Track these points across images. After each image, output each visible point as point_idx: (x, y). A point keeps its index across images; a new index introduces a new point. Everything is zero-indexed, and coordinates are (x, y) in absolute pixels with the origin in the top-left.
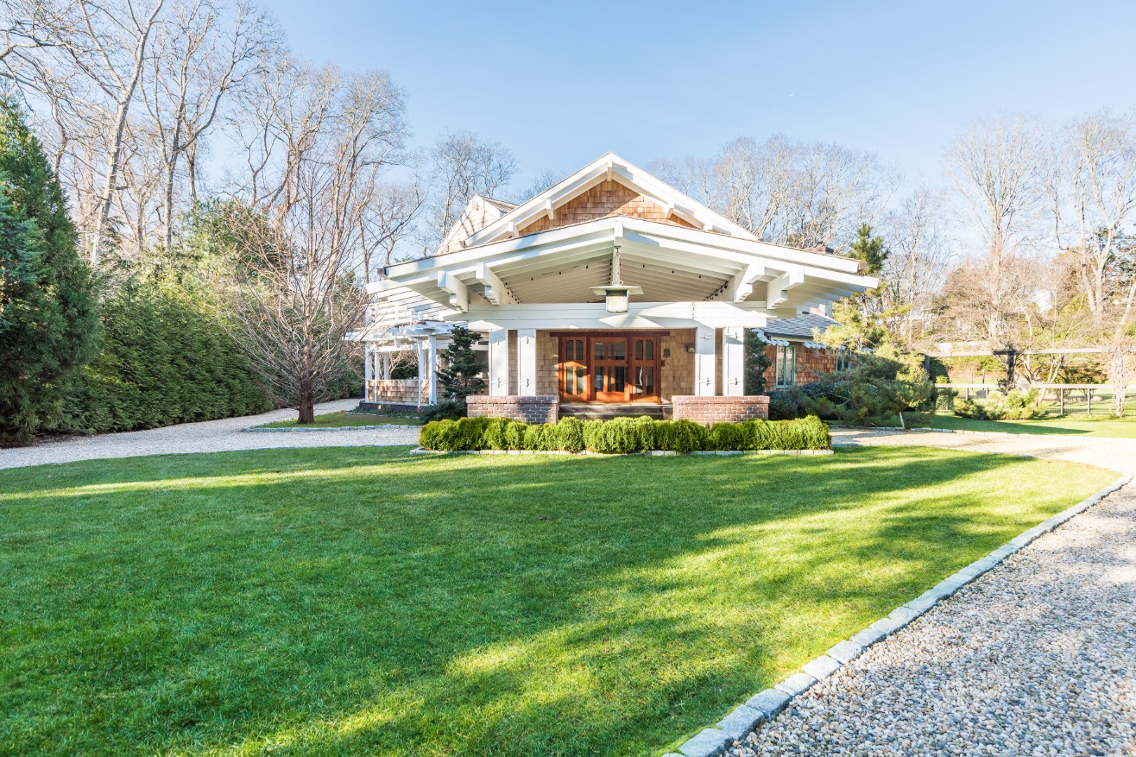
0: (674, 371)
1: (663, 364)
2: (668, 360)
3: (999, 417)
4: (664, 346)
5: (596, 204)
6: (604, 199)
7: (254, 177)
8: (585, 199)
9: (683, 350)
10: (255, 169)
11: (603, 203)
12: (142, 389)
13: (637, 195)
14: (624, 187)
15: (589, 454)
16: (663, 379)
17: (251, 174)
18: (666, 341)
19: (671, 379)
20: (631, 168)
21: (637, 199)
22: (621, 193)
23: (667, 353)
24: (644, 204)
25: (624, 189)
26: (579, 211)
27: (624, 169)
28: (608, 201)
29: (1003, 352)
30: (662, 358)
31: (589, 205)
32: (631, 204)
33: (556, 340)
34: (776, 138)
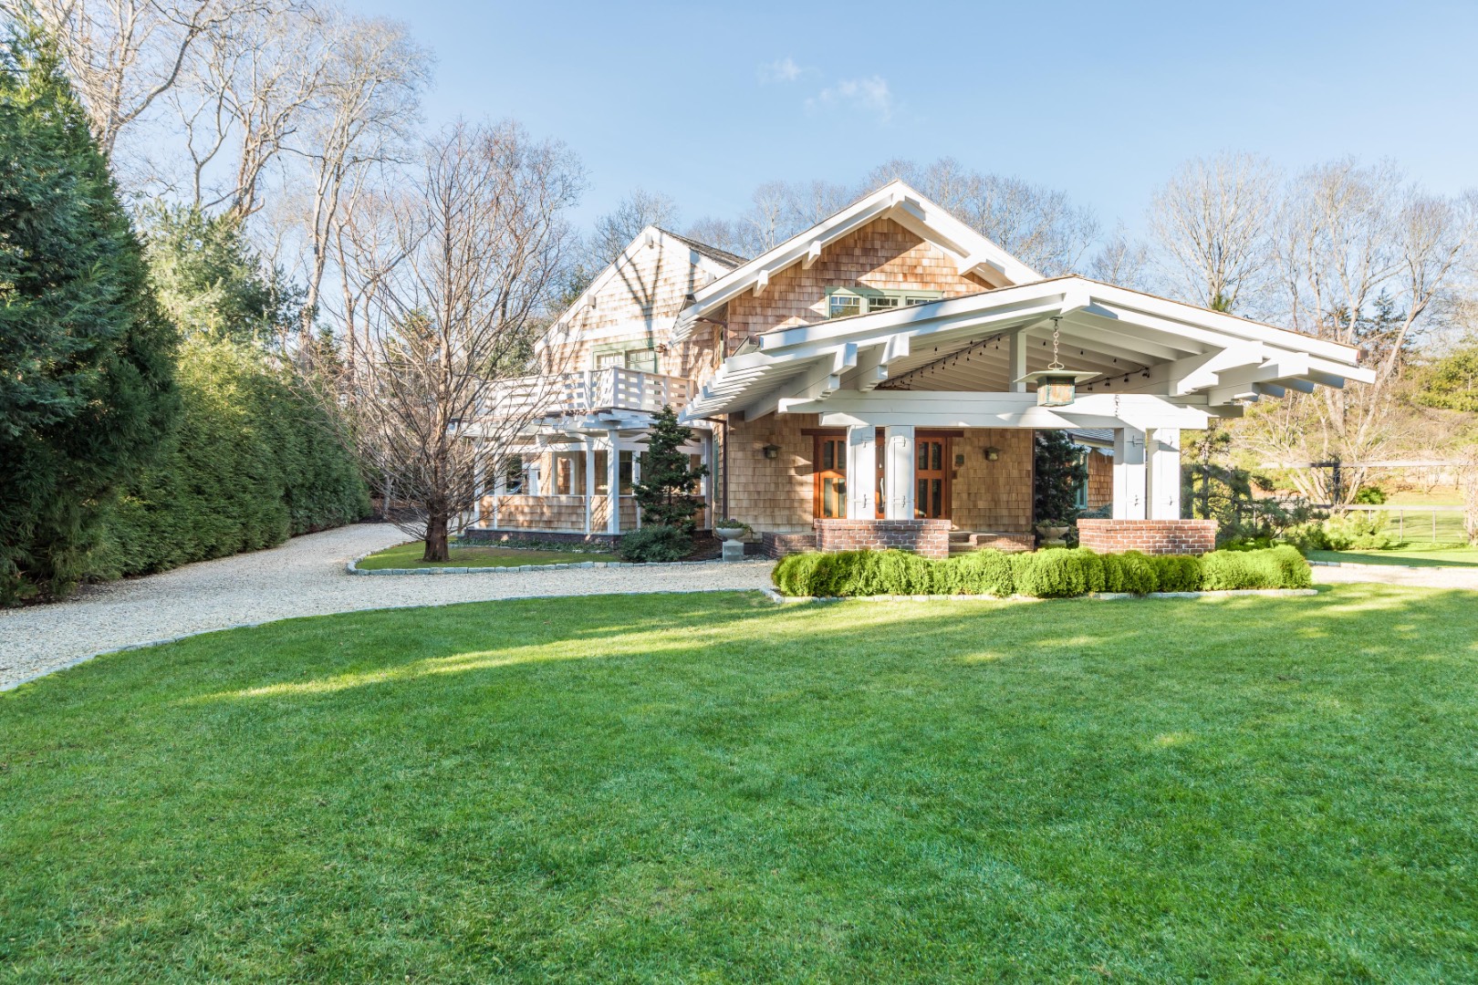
0: (969, 485)
1: (954, 475)
2: (961, 470)
3: (1346, 546)
4: (956, 450)
5: (866, 252)
6: (878, 244)
7: (198, 172)
8: (851, 242)
9: (981, 457)
10: (200, 160)
11: (876, 250)
12: (149, 508)
13: (921, 241)
14: (904, 229)
15: (1020, 598)
16: (954, 496)
17: (193, 165)
18: (958, 444)
19: (965, 496)
20: (924, 203)
21: (921, 246)
22: (900, 237)
23: (960, 460)
24: (930, 254)
25: (905, 231)
26: (844, 259)
27: (916, 205)
28: (882, 247)
29: (1328, 464)
30: (954, 468)
31: (857, 252)
32: (912, 253)
33: (811, 440)
34: (944, 165)
